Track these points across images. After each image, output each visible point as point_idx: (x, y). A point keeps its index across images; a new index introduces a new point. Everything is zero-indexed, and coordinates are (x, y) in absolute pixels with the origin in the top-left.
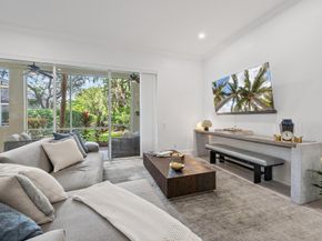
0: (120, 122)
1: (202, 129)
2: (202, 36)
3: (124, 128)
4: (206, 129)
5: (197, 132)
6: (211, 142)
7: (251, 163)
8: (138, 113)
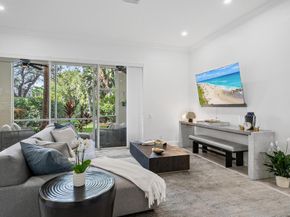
0: (102, 112)
1: (187, 121)
2: (184, 34)
3: (106, 119)
4: (191, 120)
5: (182, 124)
6: (196, 133)
7: (224, 150)
8: (124, 104)
